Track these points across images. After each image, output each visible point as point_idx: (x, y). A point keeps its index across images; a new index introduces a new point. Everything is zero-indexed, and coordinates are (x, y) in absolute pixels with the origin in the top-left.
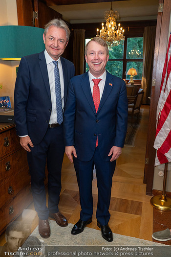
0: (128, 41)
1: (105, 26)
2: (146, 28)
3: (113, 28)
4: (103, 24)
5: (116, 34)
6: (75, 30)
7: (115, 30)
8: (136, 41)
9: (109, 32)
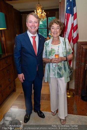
0: (48, 19)
1: (36, 12)
2: (56, 12)
3: (40, 13)
4: (35, 11)
5: (42, 15)
6: (23, 15)
7: (42, 14)
8: (52, 19)
9: (38, 15)
